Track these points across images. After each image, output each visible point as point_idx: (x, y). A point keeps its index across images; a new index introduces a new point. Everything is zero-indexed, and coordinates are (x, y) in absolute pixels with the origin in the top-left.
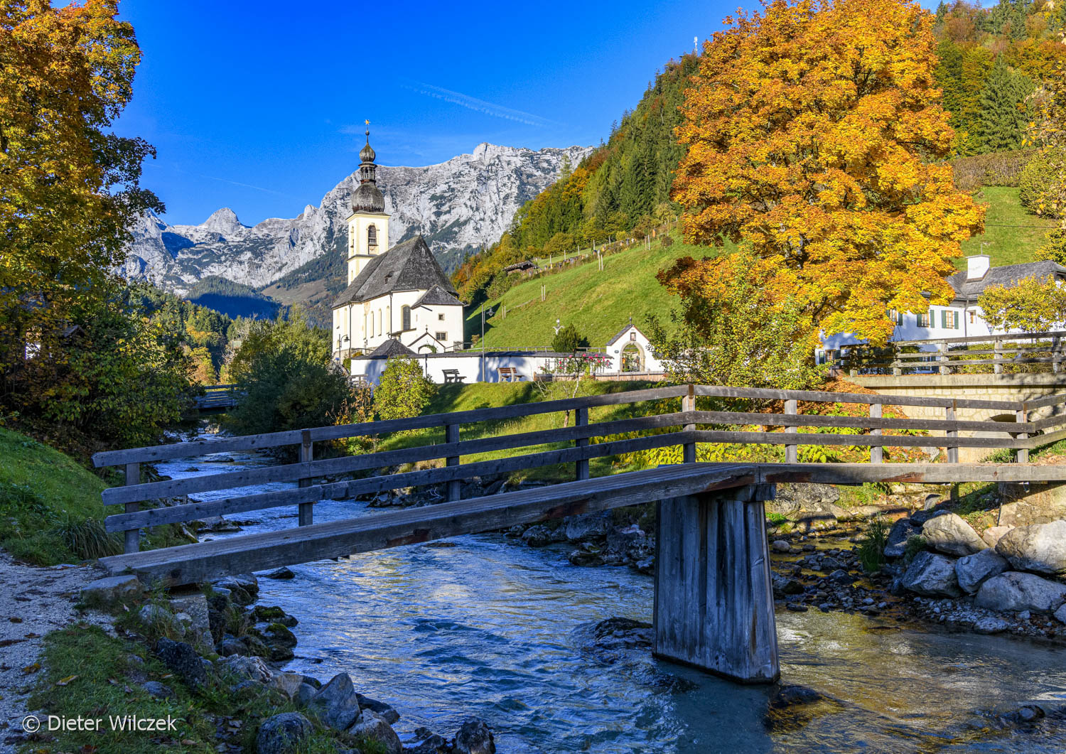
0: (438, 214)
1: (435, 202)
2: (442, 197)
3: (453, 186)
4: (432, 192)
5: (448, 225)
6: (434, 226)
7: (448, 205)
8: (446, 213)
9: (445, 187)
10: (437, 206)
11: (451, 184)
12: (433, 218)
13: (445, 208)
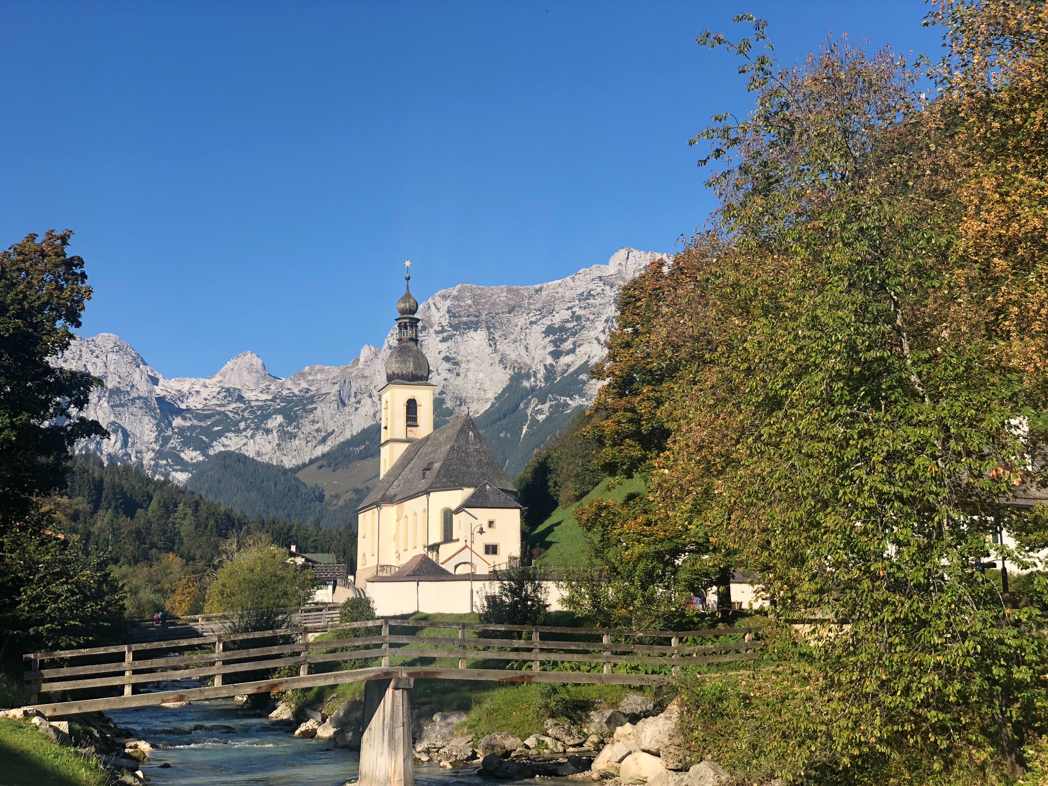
0: (556, 355)
1: (551, 337)
2: (562, 329)
3: (579, 312)
4: (547, 322)
5: (571, 370)
6: (550, 371)
7: (571, 340)
8: (568, 352)
9: (567, 315)
10: (554, 342)
11: (576, 309)
12: (549, 360)
13: (568, 345)
